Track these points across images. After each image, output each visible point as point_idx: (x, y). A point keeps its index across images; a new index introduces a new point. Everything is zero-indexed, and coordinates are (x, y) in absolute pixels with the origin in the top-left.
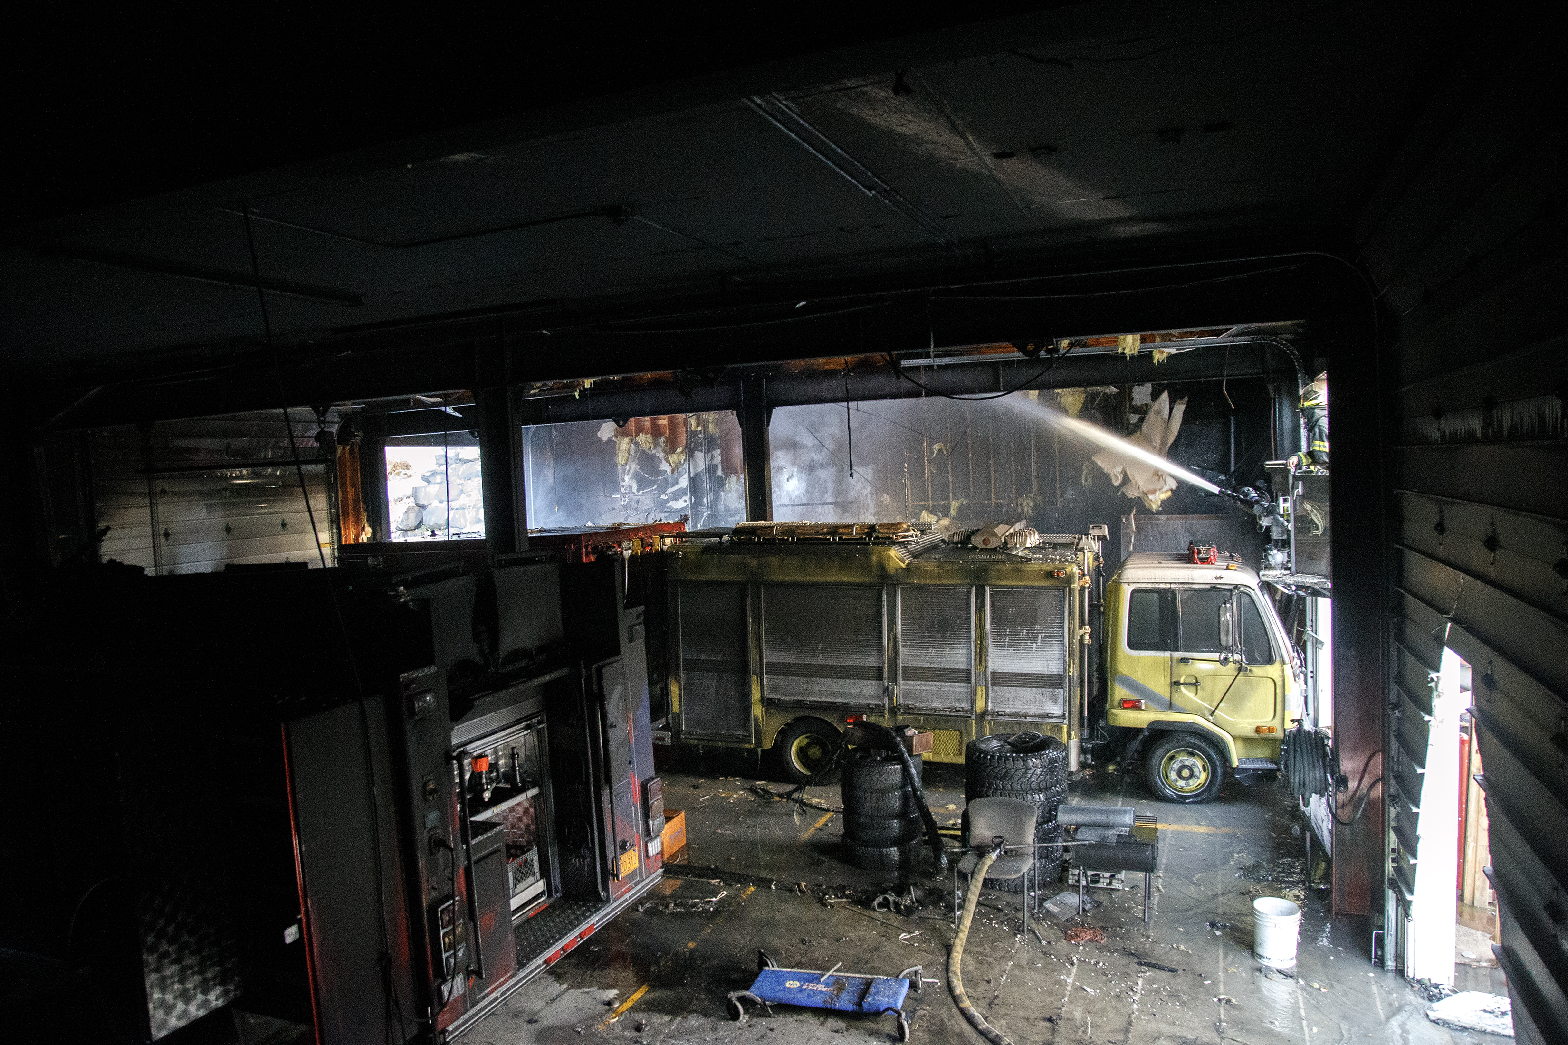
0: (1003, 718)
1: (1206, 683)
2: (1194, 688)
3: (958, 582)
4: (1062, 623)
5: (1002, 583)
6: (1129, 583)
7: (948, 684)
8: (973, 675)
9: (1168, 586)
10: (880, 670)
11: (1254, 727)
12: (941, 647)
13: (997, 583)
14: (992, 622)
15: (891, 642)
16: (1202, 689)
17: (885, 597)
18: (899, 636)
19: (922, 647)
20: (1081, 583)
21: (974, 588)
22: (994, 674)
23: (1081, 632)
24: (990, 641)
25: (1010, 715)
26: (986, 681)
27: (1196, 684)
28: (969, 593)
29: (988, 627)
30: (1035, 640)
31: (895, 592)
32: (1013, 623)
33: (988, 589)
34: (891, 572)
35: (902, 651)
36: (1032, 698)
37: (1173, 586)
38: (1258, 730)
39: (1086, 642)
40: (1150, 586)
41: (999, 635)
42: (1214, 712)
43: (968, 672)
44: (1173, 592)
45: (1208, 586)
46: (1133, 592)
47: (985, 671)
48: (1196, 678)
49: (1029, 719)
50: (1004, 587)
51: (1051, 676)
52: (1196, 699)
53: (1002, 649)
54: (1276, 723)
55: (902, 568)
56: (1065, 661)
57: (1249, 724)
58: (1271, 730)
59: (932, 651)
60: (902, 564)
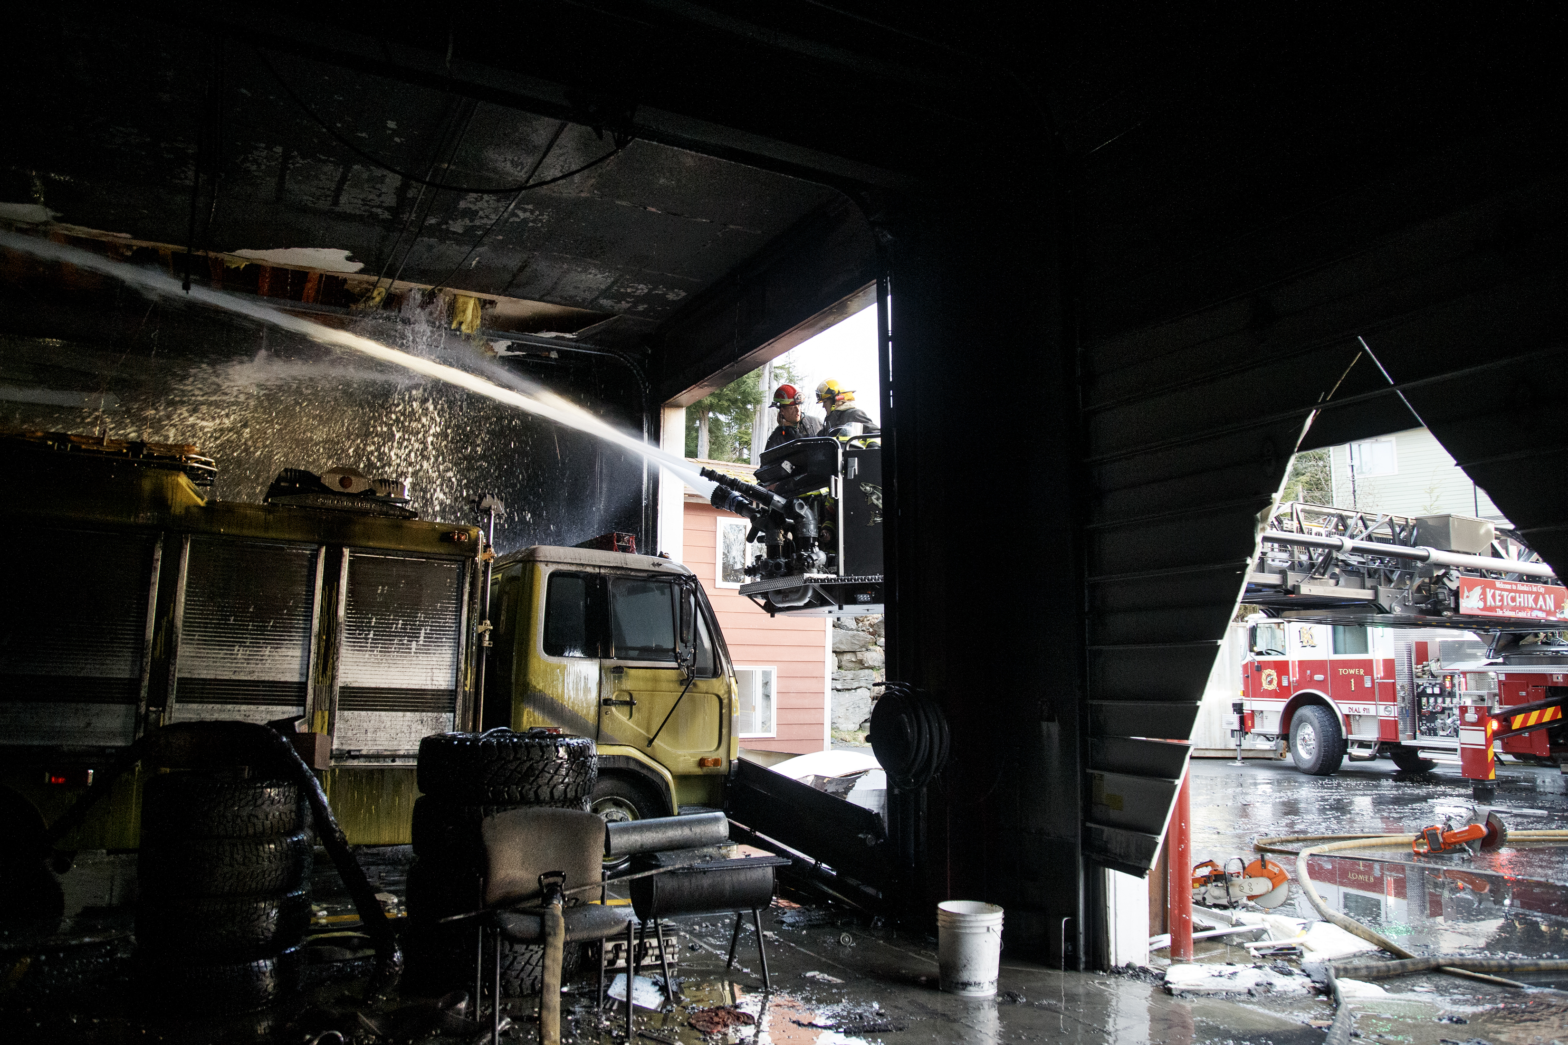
0: (355, 763)
1: (641, 700)
2: (626, 709)
3: (298, 536)
4: (459, 610)
5: (371, 544)
6: (547, 563)
7: (263, 708)
8: (310, 691)
9: (597, 570)
10: (134, 684)
11: (698, 759)
12: (255, 644)
13: (364, 543)
14: (348, 605)
15: (162, 634)
16: (639, 710)
17: (159, 554)
18: (179, 623)
19: (220, 644)
20: (486, 556)
21: (324, 550)
22: (345, 689)
23: (481, 629)
24: (343, 636)
25: (368, 757)
26: (332, 701)
27: (630, 704)
28: (315, 556)
29: (341, 612)
30: (415, 636)
31: (181, 548)
32: (384, 608)
33: (346, 551)
34: (177, 510)
35: (183, 650)
36: (405, 729)
37: (602, 571)
38: (702, 763)
39: (486, 643)
40: (573, 568)
41: (358, 627)
42: (651, 742)
43: (302, 687)
44: (602, 579)
45: (645, 574)
46: (552, 576)
47: (331, 686)
48: (631, 695)
49: (398, 763)
50: (374, 550)
51: (437, 694)
52: (630, 723)
53: (361, 649)
54: (721, 754)
55: (199, 507)
56: (458, 669)
57: (692, 756)
58: (717, 762)
59: (240, 652)
60: (199, 500)
